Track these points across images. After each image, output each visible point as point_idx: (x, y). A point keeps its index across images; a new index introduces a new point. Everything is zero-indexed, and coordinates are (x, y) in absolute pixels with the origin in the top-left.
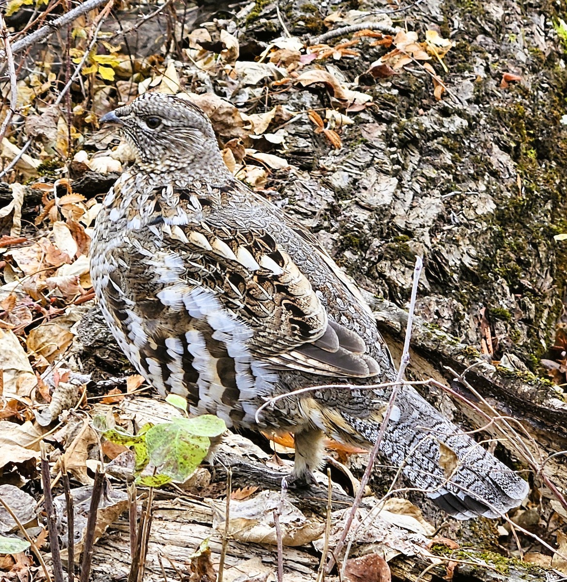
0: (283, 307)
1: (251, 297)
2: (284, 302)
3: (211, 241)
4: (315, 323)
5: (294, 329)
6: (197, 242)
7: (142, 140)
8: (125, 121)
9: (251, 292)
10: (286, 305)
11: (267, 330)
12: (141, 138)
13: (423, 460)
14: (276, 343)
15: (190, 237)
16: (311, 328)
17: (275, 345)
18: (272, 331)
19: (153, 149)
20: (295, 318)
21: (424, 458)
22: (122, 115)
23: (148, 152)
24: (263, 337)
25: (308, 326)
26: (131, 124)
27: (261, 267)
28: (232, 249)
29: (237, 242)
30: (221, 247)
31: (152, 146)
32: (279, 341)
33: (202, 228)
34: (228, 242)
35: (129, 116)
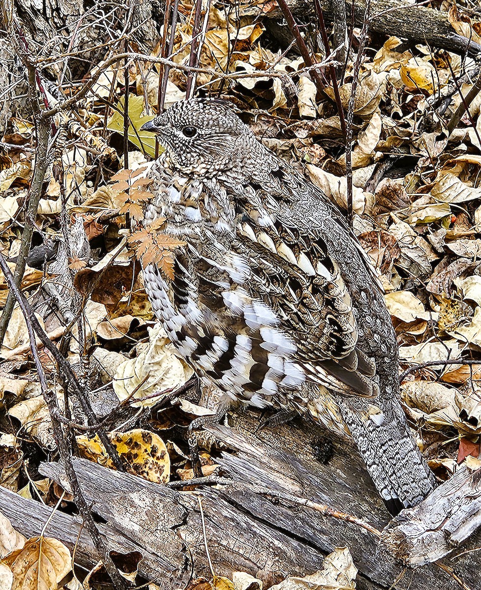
0: (327, 321)
1: (304, 305)
2: (329, 316)
3: (277, 245)
4: (349, 340)
5: (331, 343)
6: (265, 243)
7: (178, 147)
8: (163, 130)
9: (305, 301)
10: (330, 319)
11: (309, 340)
12: (177, 146)
13: (387, 464)
14: (312, 352)
15: (259, 238)
16: (344, 344)
17: (310, 354)
18: (312, 342)
19: (189, 155)
20: (335, 333)
21: (388, 462)
22: (161, 125)
23: (183, 158)
24: (303, 345)
25: (343, 342)
26: (168, 133)
27: (316, 273)
28: (295, 255)
29: (299, 247)
30: (285, 251)
31: (188, 153)
32: (316, 352)
33: (271, 229)
34: (291, 247)
35: (166, 126)
